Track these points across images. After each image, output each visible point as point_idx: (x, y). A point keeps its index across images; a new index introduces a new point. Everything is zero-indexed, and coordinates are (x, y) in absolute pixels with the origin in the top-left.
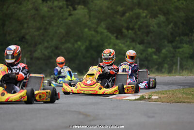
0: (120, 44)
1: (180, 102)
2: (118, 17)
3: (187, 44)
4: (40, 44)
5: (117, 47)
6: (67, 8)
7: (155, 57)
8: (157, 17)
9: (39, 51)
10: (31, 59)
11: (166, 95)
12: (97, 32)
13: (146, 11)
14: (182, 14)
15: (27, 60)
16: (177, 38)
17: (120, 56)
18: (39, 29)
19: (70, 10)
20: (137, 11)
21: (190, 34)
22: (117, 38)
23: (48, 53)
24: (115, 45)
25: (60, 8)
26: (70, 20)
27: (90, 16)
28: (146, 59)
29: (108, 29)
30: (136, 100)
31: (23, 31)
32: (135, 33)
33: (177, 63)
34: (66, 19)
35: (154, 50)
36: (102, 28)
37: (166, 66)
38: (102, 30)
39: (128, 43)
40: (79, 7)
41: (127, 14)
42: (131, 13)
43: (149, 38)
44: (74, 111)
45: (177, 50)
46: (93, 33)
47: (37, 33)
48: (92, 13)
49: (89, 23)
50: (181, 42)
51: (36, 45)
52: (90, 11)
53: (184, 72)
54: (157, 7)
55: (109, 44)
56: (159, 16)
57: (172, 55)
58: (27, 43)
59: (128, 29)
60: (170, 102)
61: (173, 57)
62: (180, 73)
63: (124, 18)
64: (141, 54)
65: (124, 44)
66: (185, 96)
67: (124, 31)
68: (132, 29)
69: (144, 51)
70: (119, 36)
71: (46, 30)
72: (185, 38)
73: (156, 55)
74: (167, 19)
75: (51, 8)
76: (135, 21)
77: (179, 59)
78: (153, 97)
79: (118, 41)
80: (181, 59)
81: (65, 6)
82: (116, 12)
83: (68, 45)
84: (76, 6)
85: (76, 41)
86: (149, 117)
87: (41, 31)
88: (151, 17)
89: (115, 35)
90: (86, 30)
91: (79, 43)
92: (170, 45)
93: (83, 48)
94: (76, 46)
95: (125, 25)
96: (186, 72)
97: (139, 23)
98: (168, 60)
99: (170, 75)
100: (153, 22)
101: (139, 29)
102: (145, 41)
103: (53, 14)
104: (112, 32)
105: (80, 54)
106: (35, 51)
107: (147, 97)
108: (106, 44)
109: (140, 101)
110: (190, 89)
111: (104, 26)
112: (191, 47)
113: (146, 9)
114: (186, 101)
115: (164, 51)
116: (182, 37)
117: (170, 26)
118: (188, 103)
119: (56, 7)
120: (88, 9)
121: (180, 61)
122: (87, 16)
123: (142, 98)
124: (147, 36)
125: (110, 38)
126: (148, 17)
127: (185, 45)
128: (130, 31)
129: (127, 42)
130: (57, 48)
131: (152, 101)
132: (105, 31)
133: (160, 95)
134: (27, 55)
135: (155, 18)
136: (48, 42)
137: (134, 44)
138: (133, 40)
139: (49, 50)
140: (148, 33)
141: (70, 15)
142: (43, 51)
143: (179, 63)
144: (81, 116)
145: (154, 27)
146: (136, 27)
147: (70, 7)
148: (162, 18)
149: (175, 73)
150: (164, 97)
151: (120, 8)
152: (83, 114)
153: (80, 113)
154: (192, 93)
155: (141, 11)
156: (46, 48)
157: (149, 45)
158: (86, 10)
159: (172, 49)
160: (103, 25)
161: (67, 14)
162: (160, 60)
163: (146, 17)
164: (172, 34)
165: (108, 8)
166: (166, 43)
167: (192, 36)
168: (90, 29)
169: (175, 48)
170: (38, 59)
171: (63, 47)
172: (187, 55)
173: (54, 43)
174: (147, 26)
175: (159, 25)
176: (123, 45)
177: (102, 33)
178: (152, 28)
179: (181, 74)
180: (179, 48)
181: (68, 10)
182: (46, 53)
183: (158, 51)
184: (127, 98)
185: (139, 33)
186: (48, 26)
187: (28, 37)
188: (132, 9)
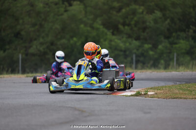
0: (116, 40)
1: (177, 98)
2: (114, 13)
3: (183, 39)
4: (35, 39)
5: (113, 43)
6: (63, 3)
7: (151, 53)
8: (154, 12)
9: (34, 47)
10: (27, 55)
11: (162, 91)
12: (92, 28)
13: (142, 7)
14: (179, 10)
15: (22, 56)
16: (174, 34)
17: (116, 52)
18: (34, 25)
19: (66, 6)
20: (134, 6)
21: (187, 30)
22: (113, 34)
23: (44, 49)
24: (111, 41)
25: (56, 4)
26: (65, 16)
27: (86, 12)
28: (142, 55)
29: (104, 25)
30: (132, 95)
31: (19, 27)
32: (131, 29)
33: (173, 59)
34: (62, 15)
35: (150, 46)
36: (98, 24)
37: (162, 62)
38: (98, 26)
39: (124, 39)
40: (75, 3)
41: (124, 10)
42: (128, 9)
43: (145, 34)
44: (69, 107)
45: (174, 46)
46: (89, 29)
47: (32, 29)
48: (89, 9)
49: (85, 19)
50: (178, 38)
51: (31, 41)
52: (86, 7)
53: (181, 68)
54: (153, 3)
55: (105, 40)
56: (156, 12)
57: (168, 51)
58: (22, 39)
59: (124, 24)
60: (166, 98)
61: (170, 53)
62: (176, 69)
63: (120, 14)
64: (138, 50)
65: (120, 39)
66: (181, 91)
67: (121, 27)
68: (129, 25)
69: (140, 47)
70: (115, 32)
71: (41, 26)
72: (182, 34)
73: (152, 50)
74: (164, 15)
75: (47, 4)
76: (132, 16)
77: (175, 54)
78: (149, 93)
79: (114, 37)
80: (178, 55)
81: (61, 3)
82: (112, 8)
83: (64, 41)
84: (72, 2)
85: (72, 37)
86: (145, 113)
87: (37, 27)
88: (147, 13)
89: (111, 31)
90: (82, 26)
91: (75, 39)
92: (166, 41)
93: (79, 44)
94: (72, 42)
95: (121, 21)
96: (183, 68)
97: (135, 19)
98: (165, 55)
99: (166, 70)
100: (149, 18)
101: (136, 25)
102: (142, 37)
103: (48, 10)
104: (108, 28)
105: (75, 50)
106: (30, 47)
107: (143, 93)
108: (102, 40)
109: (136, 97)
110: (187, 84)
111: (100, 22)
112: (187, 43)
113: (143, 5)
114: (182, 96)
115: (160, 47)
116: (179, 33)
117: (167, 22)
118: (185, 99)
119: (52, 3)
120: (85, 5)
121: (177, 57)
122: (83, 12)
123: (138, 94)
124: (144, 32)
125: (106, 34)
126: (145, 13)
127: (182, 41)
128: (126, 27)
129: (123, 37)
130: (52, 44)
131: (148, 97)
132: (101, 27)
133: (156, 91)
134: (22, 51)
135: (151, 14)
136: (43, 38)
137: (130, 40)
138: (129, 36)
139: (44, 46)
140: (144, 29)
141: (66, 11)
142: (38, 47)
143: (175, 59)
144: (77, 112)
145: (150, 23)
146: (133, 23)
147: (66, 3)
148: (158, 14)
149: (172, 69)
150: (160, 93)
151: (116, 4)
152: (79, 110)
153: (75, 109)
154: (189, 89)
155: (137, 7)
156: (42, 44)
157: (145, 40)
158: (82, 6)
159: (168, 45)
160: (99, 20)
161: (62, 10)
162: (156, 56)
163: (142, 13)
164: (168, 30)
165: (104, 4)
166: (162, 39)
167: (188, 31)
168: (86, 25)
169: (172, 43)
170: (33, 55)
171: (59, 43)
172: (184, 51)
173: (50, 38)
174: (144, 22)
175: (156, 21)
176: (119, 41)
177: (98, 29)
178: (148, 24)
179: (178, 70)
180: (176, 44)
181: (64, 6)
182: (41, 49)
183: (155, 46)
184: (122, 94)
185: (135, 29)
186: (43, 23)
187: (23, 33)
188: (128, 5)
